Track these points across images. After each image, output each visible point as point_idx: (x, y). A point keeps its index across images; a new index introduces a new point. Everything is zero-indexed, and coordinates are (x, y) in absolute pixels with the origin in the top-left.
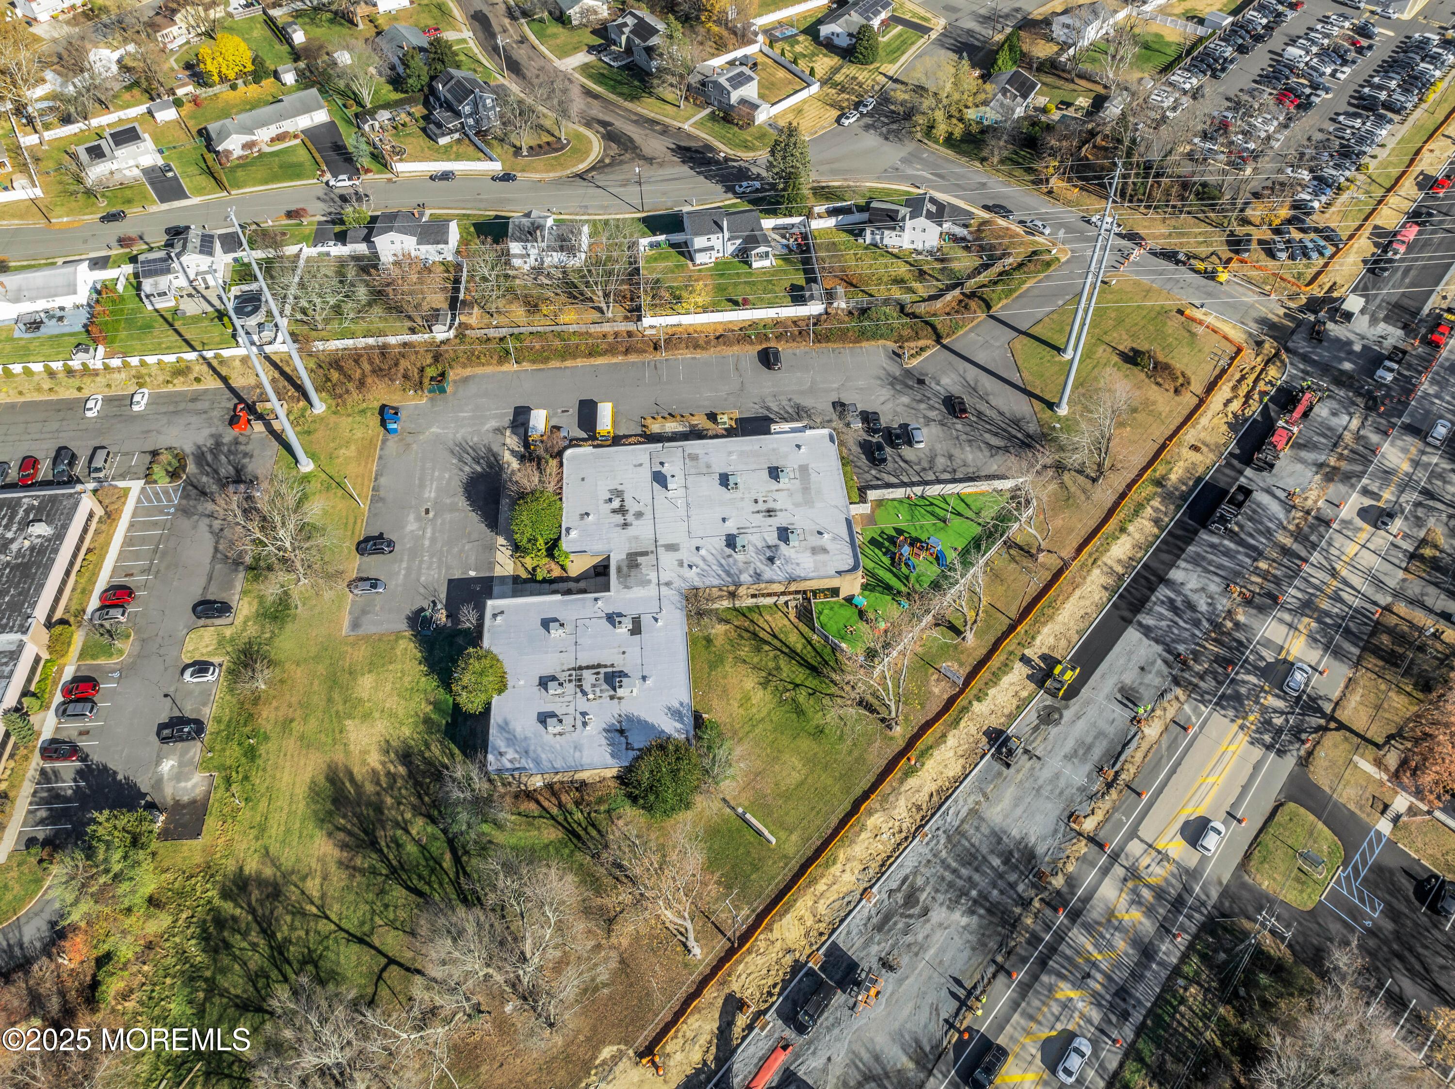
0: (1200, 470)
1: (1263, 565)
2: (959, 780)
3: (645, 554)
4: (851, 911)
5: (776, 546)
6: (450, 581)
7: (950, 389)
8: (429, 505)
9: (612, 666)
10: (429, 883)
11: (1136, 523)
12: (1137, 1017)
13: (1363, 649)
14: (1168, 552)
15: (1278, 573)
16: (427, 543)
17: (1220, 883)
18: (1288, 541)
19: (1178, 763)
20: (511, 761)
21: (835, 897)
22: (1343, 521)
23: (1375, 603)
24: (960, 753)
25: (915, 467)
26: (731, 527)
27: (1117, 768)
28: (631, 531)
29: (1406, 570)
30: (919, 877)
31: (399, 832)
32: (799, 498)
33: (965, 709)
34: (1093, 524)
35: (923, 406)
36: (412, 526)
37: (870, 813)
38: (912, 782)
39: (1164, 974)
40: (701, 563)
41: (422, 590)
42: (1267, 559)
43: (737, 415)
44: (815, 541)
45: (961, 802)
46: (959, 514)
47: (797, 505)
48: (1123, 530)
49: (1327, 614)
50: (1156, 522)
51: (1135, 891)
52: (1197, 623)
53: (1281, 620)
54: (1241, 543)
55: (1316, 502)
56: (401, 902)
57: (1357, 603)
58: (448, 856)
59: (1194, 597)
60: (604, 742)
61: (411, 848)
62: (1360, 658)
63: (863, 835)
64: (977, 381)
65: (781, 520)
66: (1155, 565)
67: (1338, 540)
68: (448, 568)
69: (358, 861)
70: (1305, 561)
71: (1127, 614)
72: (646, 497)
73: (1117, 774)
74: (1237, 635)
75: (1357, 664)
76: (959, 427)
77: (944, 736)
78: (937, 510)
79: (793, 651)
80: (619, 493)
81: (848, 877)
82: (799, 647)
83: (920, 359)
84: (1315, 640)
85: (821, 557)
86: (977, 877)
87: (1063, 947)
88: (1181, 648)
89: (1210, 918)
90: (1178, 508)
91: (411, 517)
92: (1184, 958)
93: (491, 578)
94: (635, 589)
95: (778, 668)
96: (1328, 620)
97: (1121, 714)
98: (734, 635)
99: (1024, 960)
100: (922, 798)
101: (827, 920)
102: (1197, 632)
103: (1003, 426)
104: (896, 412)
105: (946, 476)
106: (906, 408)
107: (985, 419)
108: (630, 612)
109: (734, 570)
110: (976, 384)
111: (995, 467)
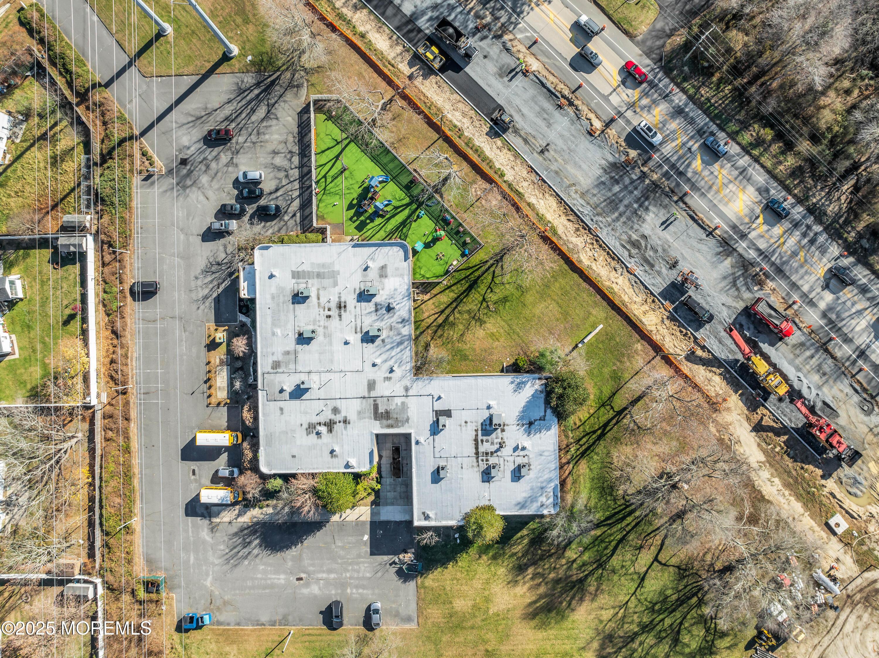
2: (561, 201)
3: (376, 407)
4: (641, 282)
5: (376, 305)
6: (372, 554)
7: (195, 139)
8: (293, 579)
9: (476, 431)
10: (610, 542)
11: (357, 24)
12: (714, 128)
14: (386, 7)
16: (332, 576)
17: (641, 55)
20: (548, 499)
21: (632, 290)
24: (541, 195)
25: (284, 183)
26: (355, 339)
27: (560, 96)
28: (352, 416)
30: (622, 237)
31: (575, 566)
32: (326, 282)
33: (510, 185)
34: (355, 56)
35: (213, 165)
36: (315, 589)
37: (580, 262)
38: (560, 231)
39: (691, 105)
40: (391, 363)
41: (380, 574)
43: (212, 325)
44: (373, 274)
45: (575, 202)
46: (337, 157)
47: (335, 284)
48: (363, 35)
50: (356, 8)
51: (642, 108)
56: (620, 558)
58: (593, 533)
60: (538, 435)
61: (586, 557)
63: (594, 268)
64: (189, 114)
65: (351, 300)
66: (397, 21)
68: (359, 556)
69: (592, 589)
72: (318, 405)
73: (564, 97)
76: (241, 139)
77: (529, 204)
78: (332, 173)
79: (456, 299)
80: (311, 428)
81: (620, 280)
82: (453, 295)
83: (155, 158)
85: (390, 271)
86: (626, 202)
87: (673, 159)
89: (661, 68)
91: (305, 591)
92: (684, 91)
93: (371, 522)
94: (410, 414)
95: (469, 312)
97: (519, 82)
98: (439, 341)
99: (678, 185)
100: (571, 226)
101: (645, 297)
102: (459, 9)
103: (244, 102)
104: (219, 189)
105: (296, 160)
106: (215, 180)
107: (234, 116)
108: (430, 418)
109: (398, 339)
110: (192, 116)
111: (290, 119)
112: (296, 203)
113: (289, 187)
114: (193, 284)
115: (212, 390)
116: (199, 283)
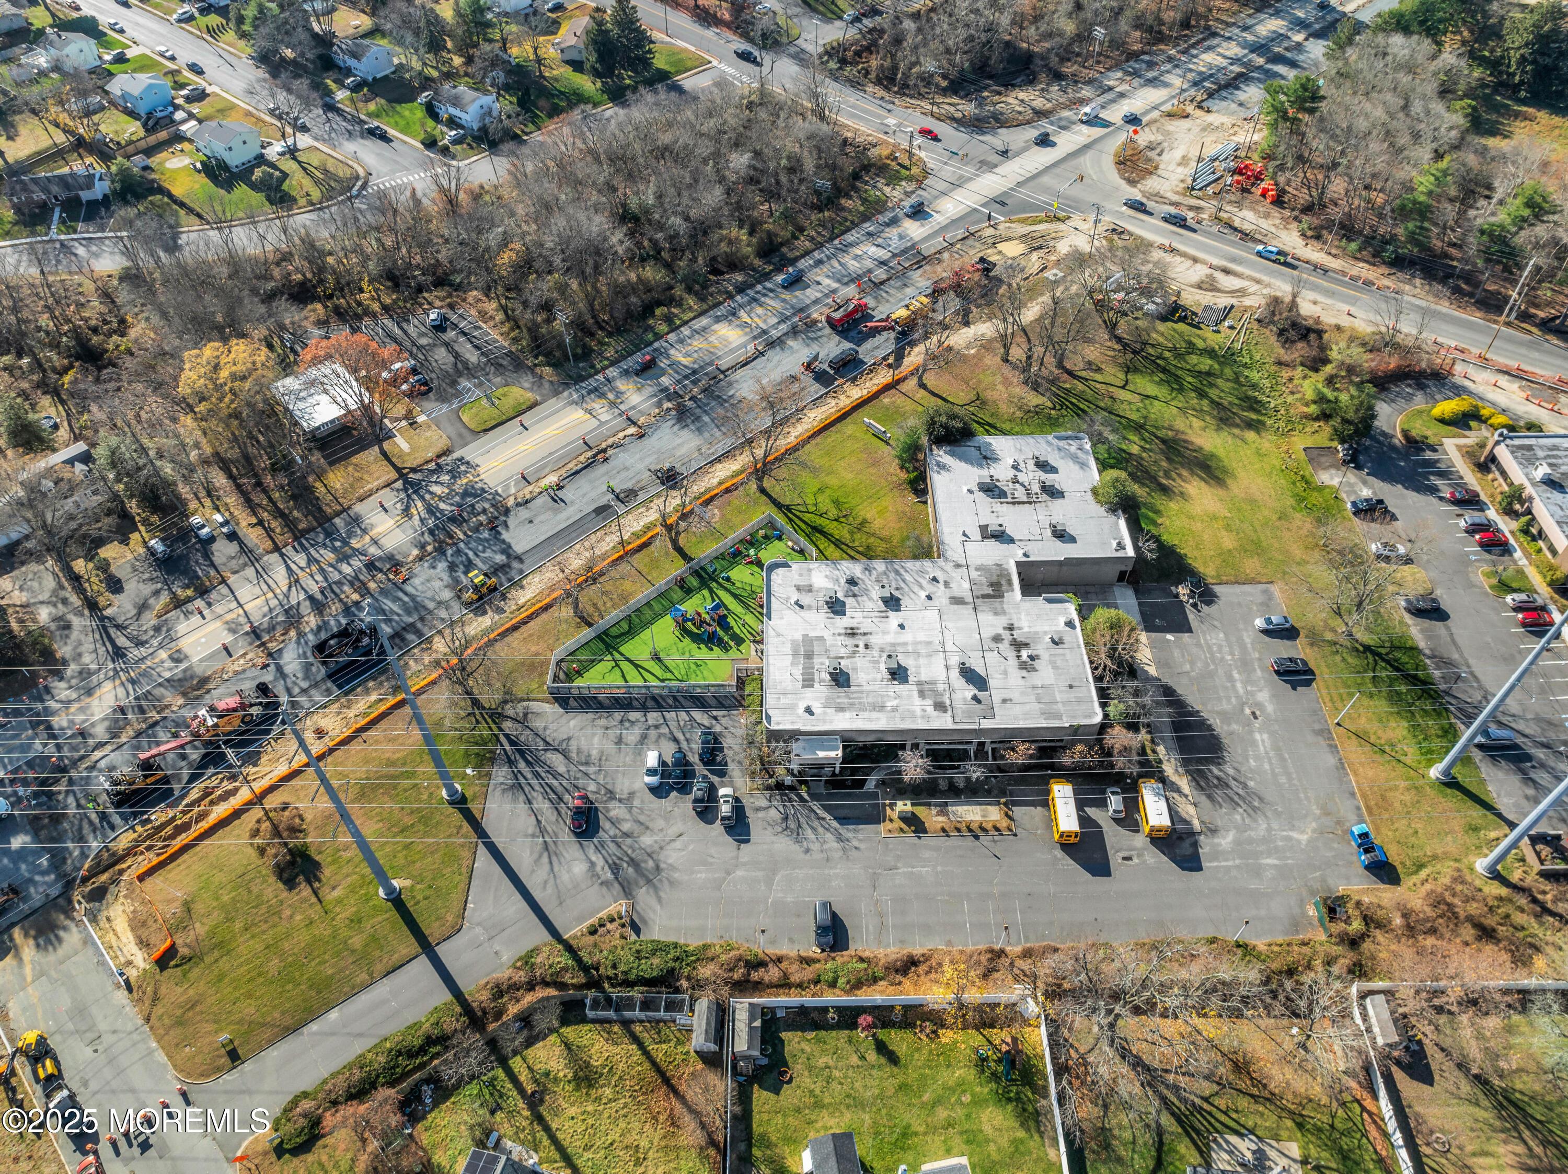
0: (336, 705)
1: (356, 596)
2: (718, 460)
3: (984, 596)
4: (813, 401)
5: (848, 596)
6: (1190, 631)
7: (578, 853)
8: (1256, 724)
9: (1001, 503)
12: (648, 350)
13: (329, 519)
15: (347, 588)
16: (1236, 676)
17: (558, 398)
18: (311, 618)
19: (544, 458)
20: (1071, 445)
21: (823, 407)
22: (235, 632)
23: (282, 555)
24: (710, 475)
25: (666, 732)
26: (894, 619)
27: (592, 460)
28: (1003, 621)
29: (223, 581)
32: (818, 649)
35: (626, 827)
36: (1263, 696)
38: (752, 459)
39: (621, 365)
40: (924, 583)
41: (1216, 624)
42: (345, 604)
43: (883, 828)
44: (806, 600)
45: (719, 449)
46: (637, 666)
47: (821, 639)
48: (471, 639)
49: (334, 549)
50: (427, 648)
52: (458, 552)
53: (381, 547)
55: (245, 655)
56: (1128, 413)
57: (299, 557)
59: (444, 574)
60: (998, 453)
61: (1134, 438)
62: (338, 514)
64: (537, 861)
65: (842, 623)
67: (258, 614)
68: (1198, 645)
69: (1170, 433)
70: (311, 598)
72: (992, 659)
75: (347, 510)
76: (592, 787)
78: (659, 673)
80: (1027, 666)
81: (812, 415)
83: (603, 914)
84: (364, 530)
85: (802, 582)
88: (485, 534)
89: (576, 384)
91: (1270, 708)
92: (604, 369)
93: (1150, 632)
94: (990, 563)
95: (852, 533)
96: (338, 544)
97: (567, 492)
99: (706, 374)
100: (745, 454)
101: (829, 398)
102: (462, 545)
103: (534, 782)
104: (666, 819)
105: (634, 715)
106: (651, 825)
107: (553, 796)
108: (992, 544)
109: (892, 575)
110: (540, 856)
111: (572, 723)
112: (698, 715)
113: (673, 724)
114: (817, 856)
115: (989, 826)
116: (815, 847)
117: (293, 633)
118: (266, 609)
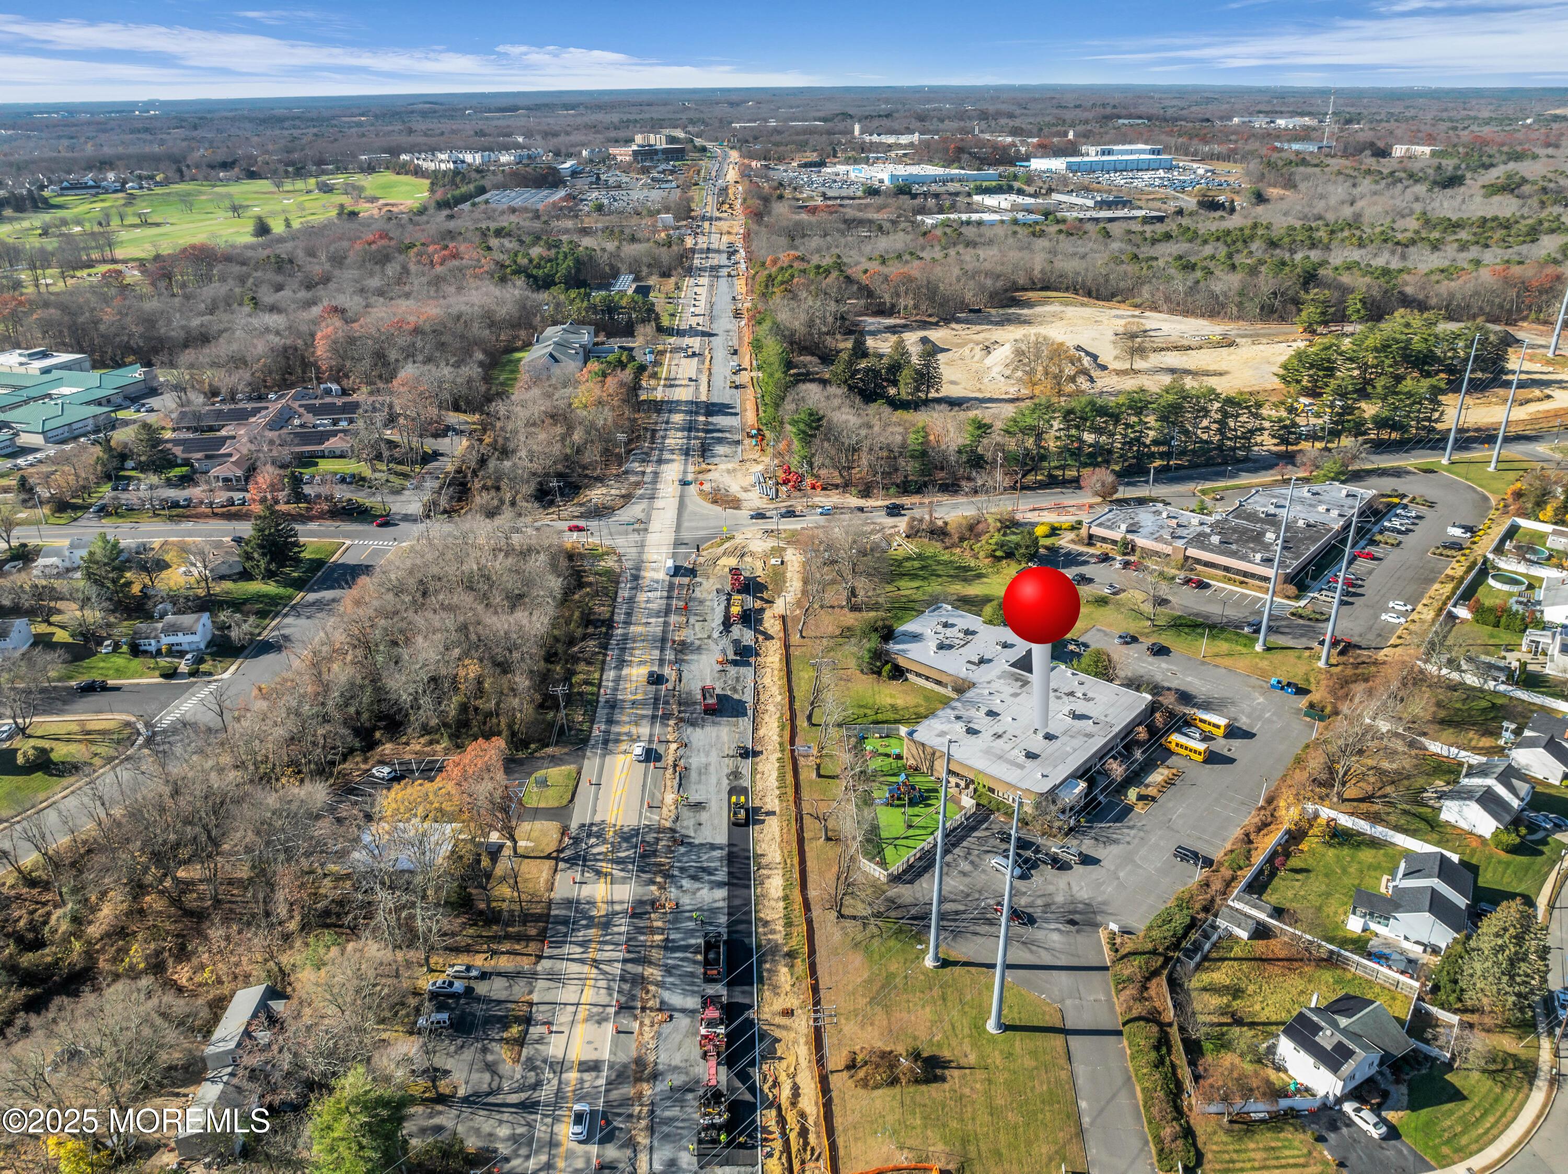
0: (767, 994)
1: (658, 938)
3: (1022, 686)
4: (755, 676)
7: (1043, 932)
8: (1180, 677)
9: (957, 650)
12: (601, 704)
13: (547, 916)
15: (642, 938)
17: (588, 759)
18: (649, 971)
19: (643, 791)
21: (767, 675)
22: (606, 1019)
23: (550, 957)
26: (1005, 719)
27: (677, 774)
29: (531, 1004)
30: (737, 697)
33: (782, 752)
35: (1040, 903)
36: (1164, 666)
37: (783, 699)
38: (776, 716)
39: (598, 720)
40: (989, 698)
42: (658, 946)
43: (1139, 810)
46: (906, 838)
47: (990, 747)
48: (786, 898)
49: (587, 927)
50: (766, 923)
52: (682, 870)
53: (622, 902)
54: (685, 948)
55: (642, 1024)
56: (921, 598)
57: (566, 949)
59: (697, 885)
60: (915, 631)
62: (550, 909)
65: (986, 736)
67: (603, 998)
70: (625, 961)
71: (735, 849)
73: (675, 770)
74: (648, 876)
75: (550, 902)
77: (781, 737)
80: (1088, 699)
81: (768, 681)
84: (588, 903)
85: (936, 733)
87: (651, 706)
88: (682, 849)
89: (586, 745)
90: (759, 946)
91: (1174, 668)
92: (591, 728)
94: (999, 673)
96: (584, 922)
97: (694, 798)
99: (665, 696)
100: (766, 717)
101: (762, 670)
102: (677, 864)
104: (1050, 884)
106: (1048, 892)
107: (981, 922)
108: (985, 666)
109: (970, 704)
110: (1030, 949)
113: (974, 847)
114: (1135, 842)
115: (1170, 777)
116: (1128, 839)
117: (652, 988)
118: (603, 991)
